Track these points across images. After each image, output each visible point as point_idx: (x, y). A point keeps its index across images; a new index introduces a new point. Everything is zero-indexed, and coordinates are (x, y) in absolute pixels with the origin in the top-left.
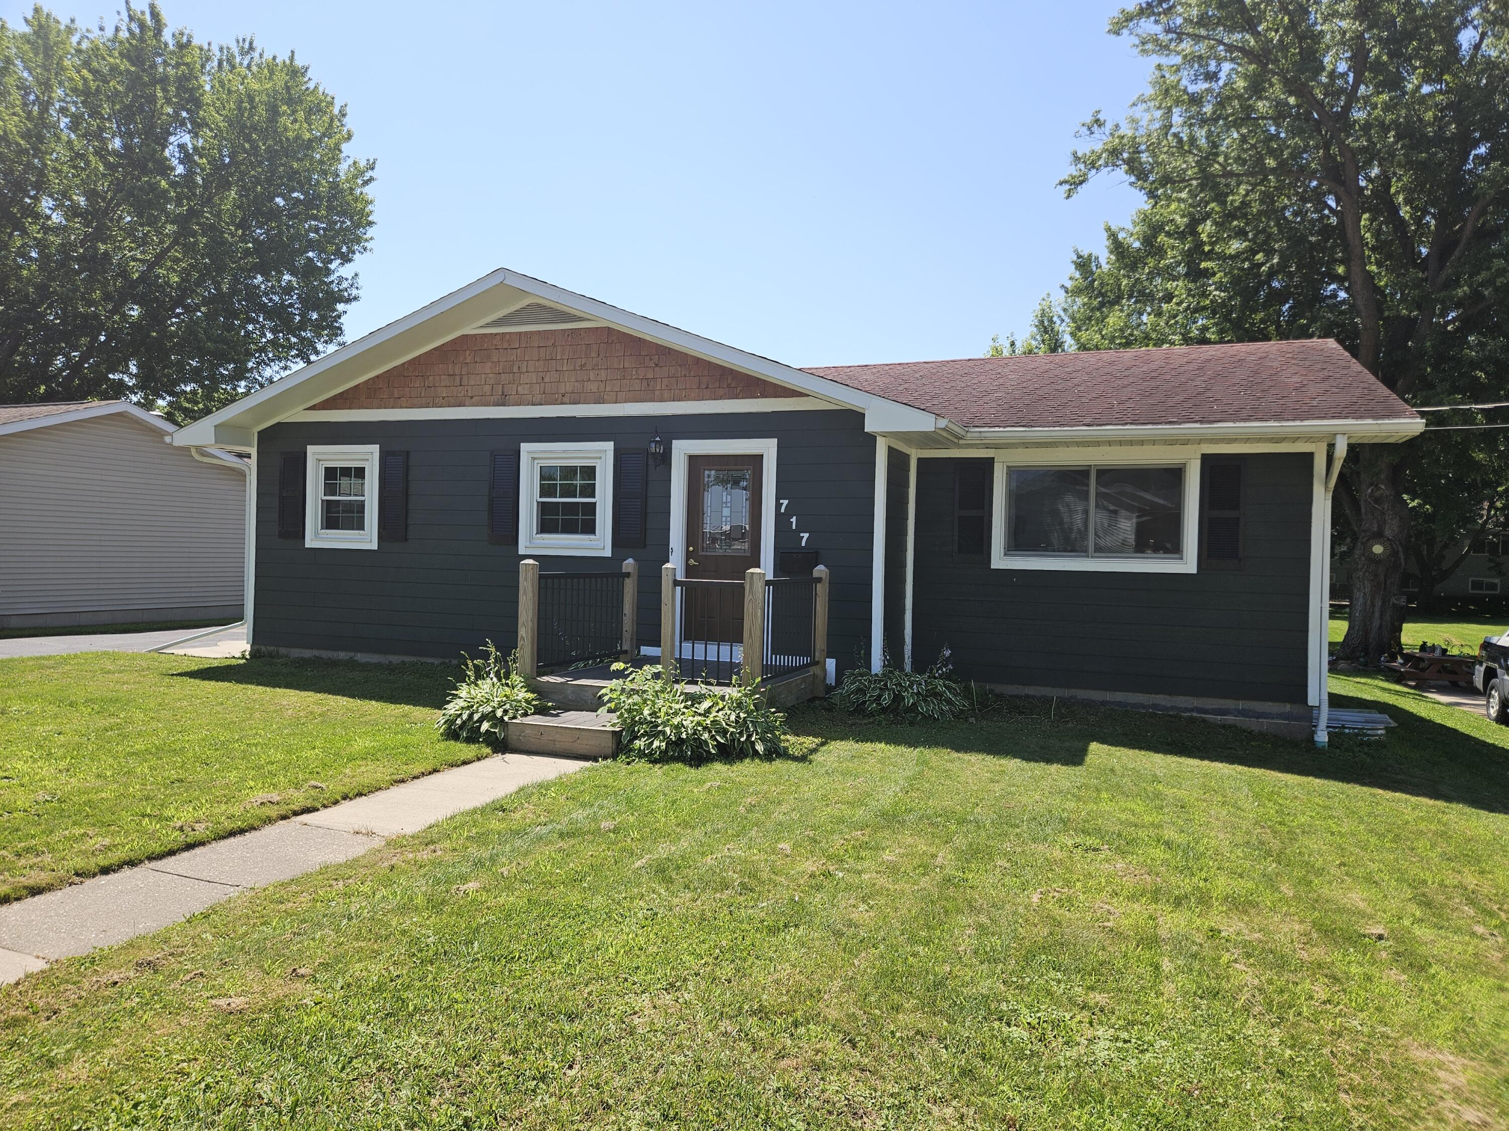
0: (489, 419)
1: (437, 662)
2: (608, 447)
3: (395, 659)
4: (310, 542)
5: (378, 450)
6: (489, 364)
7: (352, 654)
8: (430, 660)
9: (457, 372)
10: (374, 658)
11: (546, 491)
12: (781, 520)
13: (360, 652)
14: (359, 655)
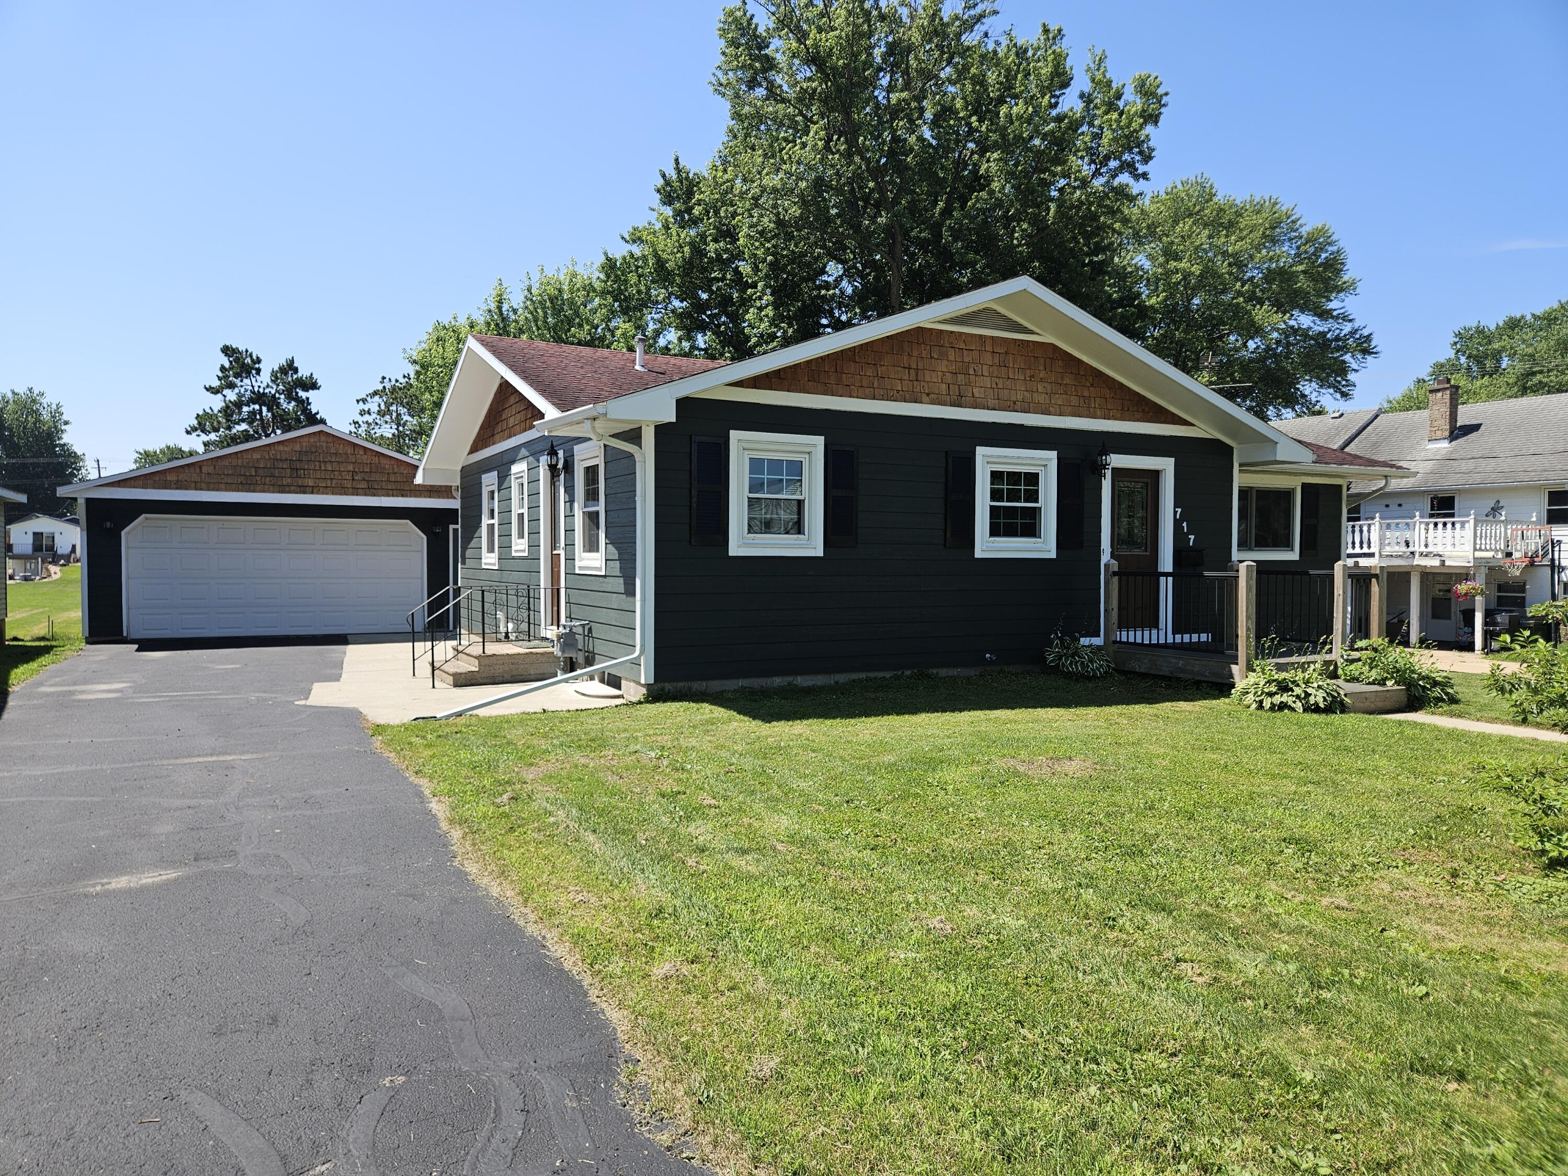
0: (943, 419)
1: (888, 675)
2: (1052, 456)
3: (842, 678)
4: (735, 550)
5: (823, 443)
6: (945, 362)
7: (790, 679)
8: (881, 675)
9: (914, 366)
10: (819, 680)
11: (995, 495)
12: (1177, 523)
13: (800, 674)
14: (799, 678)
